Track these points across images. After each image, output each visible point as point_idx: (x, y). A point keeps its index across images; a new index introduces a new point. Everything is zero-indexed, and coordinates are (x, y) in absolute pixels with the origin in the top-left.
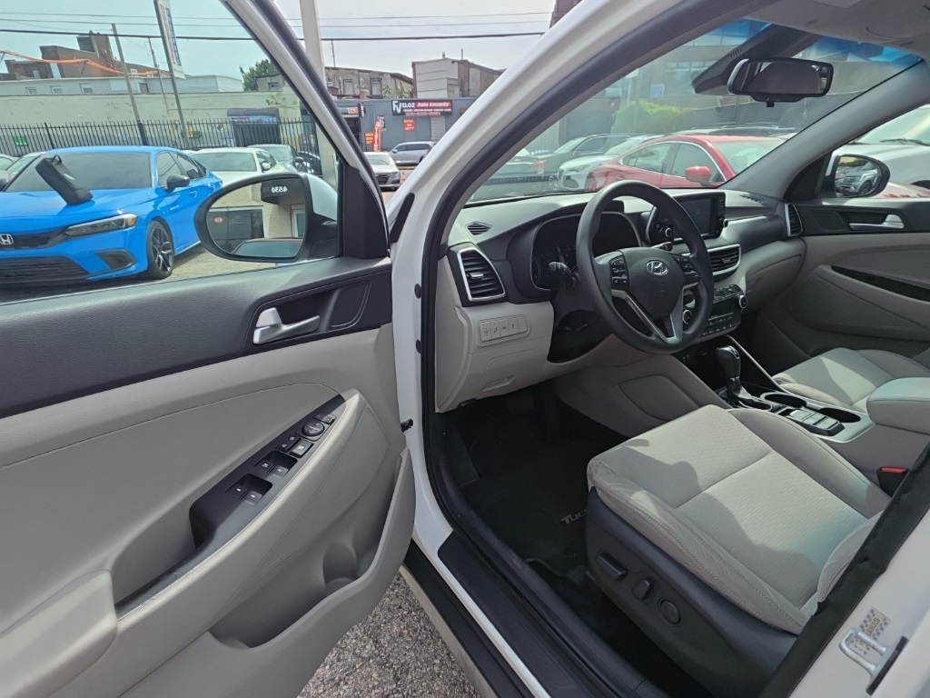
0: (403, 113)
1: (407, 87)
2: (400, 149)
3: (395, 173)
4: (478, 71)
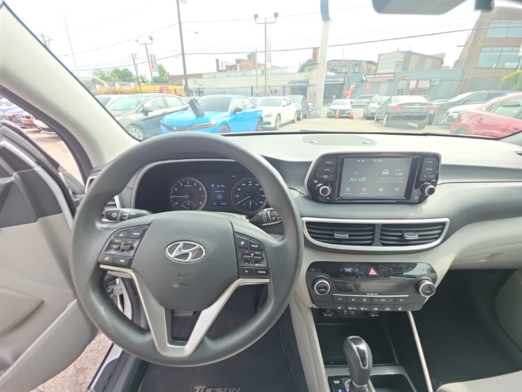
0: (366, 80)
1: (373, 67)
3: (349, 110)
4: (417, 57)
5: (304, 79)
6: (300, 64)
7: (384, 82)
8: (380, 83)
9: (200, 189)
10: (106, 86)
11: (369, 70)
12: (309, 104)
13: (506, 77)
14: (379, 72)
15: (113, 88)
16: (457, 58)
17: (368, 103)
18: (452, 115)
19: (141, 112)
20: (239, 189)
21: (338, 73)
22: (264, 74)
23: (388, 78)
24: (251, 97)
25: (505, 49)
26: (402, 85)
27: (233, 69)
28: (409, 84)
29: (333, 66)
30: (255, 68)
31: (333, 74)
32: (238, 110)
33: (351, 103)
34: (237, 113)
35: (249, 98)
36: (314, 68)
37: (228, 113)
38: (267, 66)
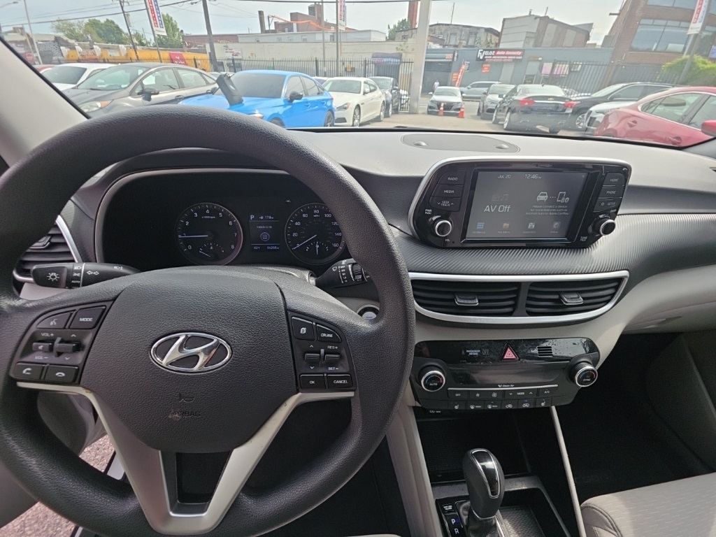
0: (484, 59)
1: (495, 39)
2: (473, 86)
3: (458, 103)
4: (555, 26)
5: (395, 51)
6: (389, 28)
7: (507, 62)
8: (502, 63)
9: (230, 223)
10: (79, 48)
11: (488, 43)
12: (402, 92)
13: (669, 63)
14: (501, 46)
15: (90, 52)
16: (607, 32)
17: (485, 93)
18: (594, 116)
19: (139, 94)
20: (297, 224)
21: (444, 46)
22: (335, 40)
23: (514, 57)
24: (317, 78)
25: (670, 23)
26: (532, 68)
27: (286, 29)
28: (541, 68)
29: (439, 33)
30: (320, 30)
31: (438, 46)
32: (295, 96)
33: (462, 93)
34: (295, 101)
35: (313, 78)
36: (410, 35)
37: (281, 101)
38: (340, 28)
